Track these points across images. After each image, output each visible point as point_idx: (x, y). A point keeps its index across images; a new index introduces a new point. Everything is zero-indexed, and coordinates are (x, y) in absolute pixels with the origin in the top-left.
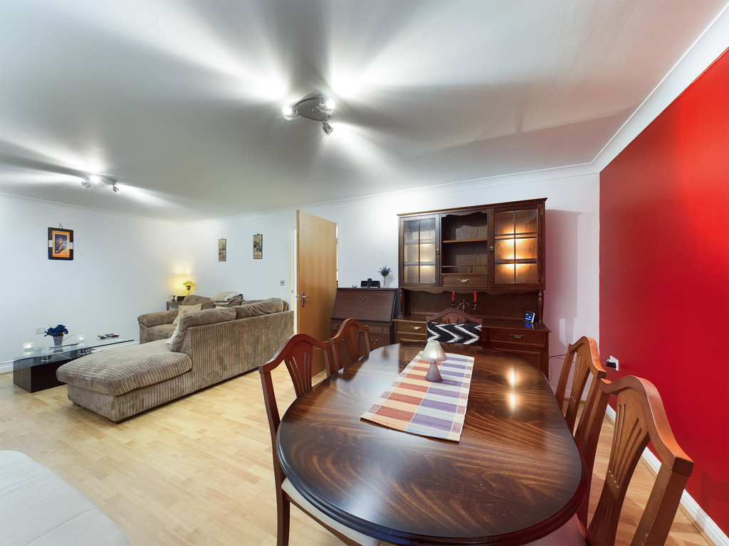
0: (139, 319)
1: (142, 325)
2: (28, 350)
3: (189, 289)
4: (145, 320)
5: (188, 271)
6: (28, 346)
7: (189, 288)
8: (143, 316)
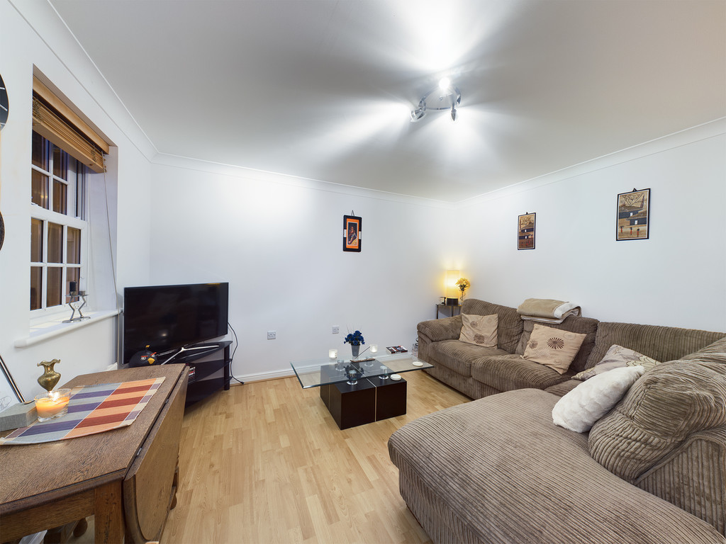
0: (419, 327)
1: (423, 336)
2: (332, 360)
3: (463, 290)
4: (427, 331)
5: (460, 265)
6: (333, 355)
7: (463, 287)
8: (423, 323)
